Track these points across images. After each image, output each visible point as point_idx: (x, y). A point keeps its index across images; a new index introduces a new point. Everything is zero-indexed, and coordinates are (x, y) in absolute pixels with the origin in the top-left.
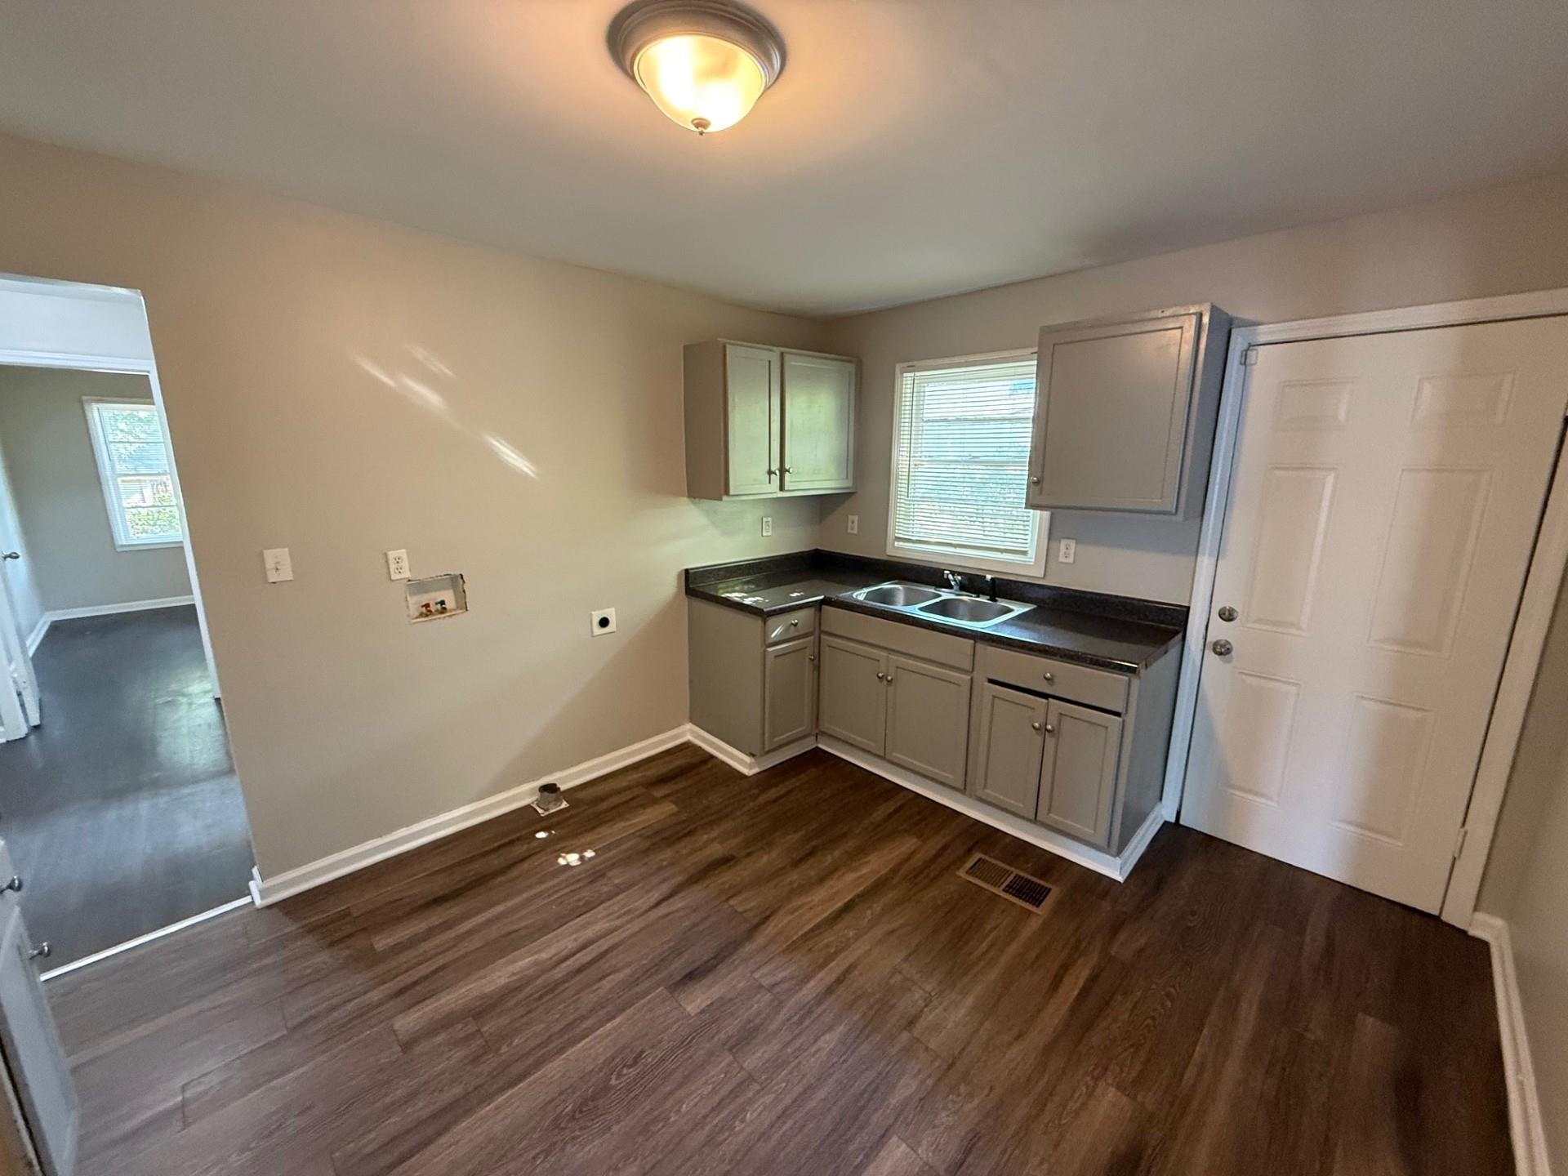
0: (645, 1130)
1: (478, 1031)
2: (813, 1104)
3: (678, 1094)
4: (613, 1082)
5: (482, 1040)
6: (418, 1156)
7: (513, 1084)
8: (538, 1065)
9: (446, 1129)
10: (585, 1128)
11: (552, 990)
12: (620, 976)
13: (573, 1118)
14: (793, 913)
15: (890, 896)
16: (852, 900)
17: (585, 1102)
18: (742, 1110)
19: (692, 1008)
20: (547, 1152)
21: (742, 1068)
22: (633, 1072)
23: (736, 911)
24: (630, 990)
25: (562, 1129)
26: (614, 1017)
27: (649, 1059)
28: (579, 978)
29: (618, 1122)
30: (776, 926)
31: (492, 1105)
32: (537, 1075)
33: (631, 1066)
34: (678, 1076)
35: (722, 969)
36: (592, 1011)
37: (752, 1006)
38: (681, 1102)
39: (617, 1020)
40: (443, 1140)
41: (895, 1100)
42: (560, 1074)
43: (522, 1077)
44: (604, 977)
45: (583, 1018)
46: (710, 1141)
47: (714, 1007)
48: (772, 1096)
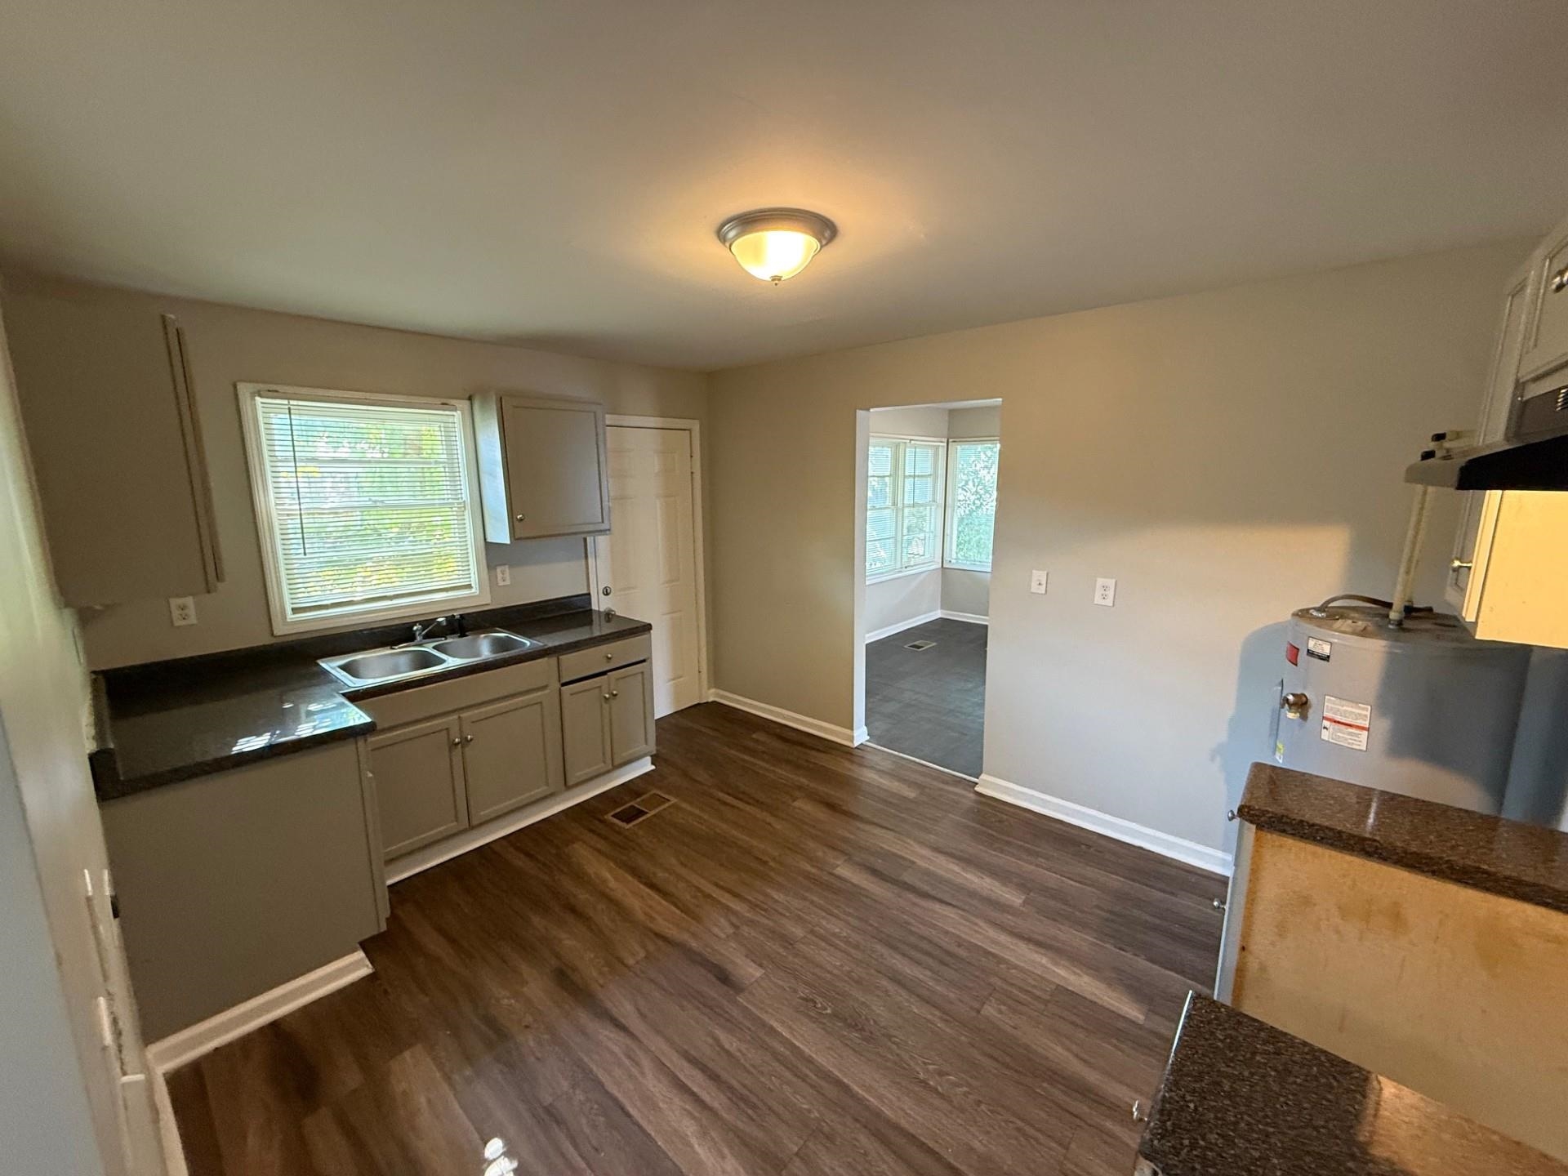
0: (858, 982)
1: (797, 1154)
2: (822, 902)
3: (830, 968)
4: (829, 1011)
5: (810, 1144)
6: (923, 1139)
7: (846, 1089)
8: (826, 1076)
9: (896, 1127)
10: (867, 1019)
11: (742, 1098)
12: (723, 1036)
13: (863, 1029)
14: (654, 919)
15: (641, 862)
16: (646, 884)
17: (850, 1026)
18: (834, 934)
19: (758, 973)
20: (889, 1037)
21: (805, 937)
22: (819, 1000)
23: (646, 957)
24: (740, 1023)
25: (871, 1033)
26: (772, 1028)
27: (804, 991)
28: (725, 1076)
29: (858, 1000)
30: (669, 928)
31: (867, 1096)
32: (836, 1073)
33: (815, 1002)
34: (817, 971)
35: (715, 959)
36: (765, 1047)
37: (754, 937)
38: (835, 967)
39: (775, 1025)
40: (903, 1123)
41: (813, 870)
42: (831, 1052)
43: (838, 1083)
44: (727, 1052)
45: (776, 1055)
46: (857, 947)
47: (754, 958)
48: (821, 920)
